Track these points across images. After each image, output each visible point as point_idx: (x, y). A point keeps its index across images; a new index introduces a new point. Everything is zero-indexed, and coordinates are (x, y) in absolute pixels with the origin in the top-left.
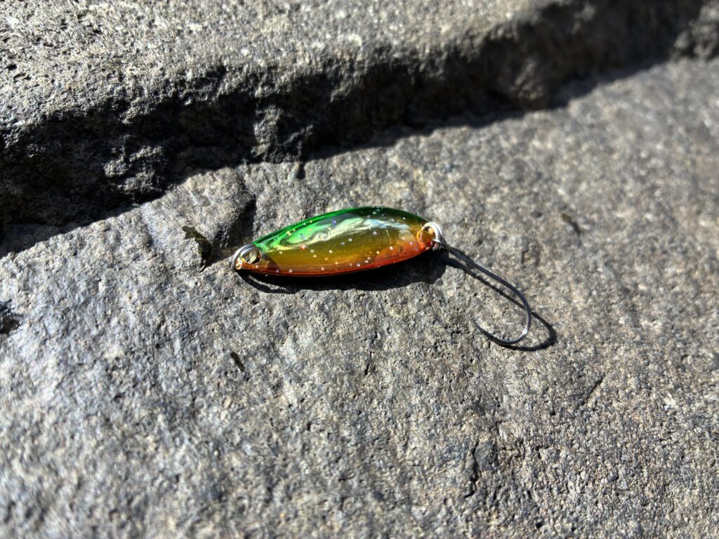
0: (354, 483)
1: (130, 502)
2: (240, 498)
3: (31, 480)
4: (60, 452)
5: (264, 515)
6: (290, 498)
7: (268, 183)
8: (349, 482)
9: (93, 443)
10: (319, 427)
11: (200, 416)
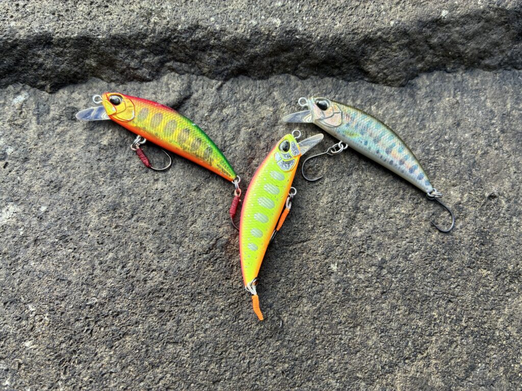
0: (164, 228)
1: (86, 197)
2: (121, 213)
3: (61, 176)
4: (73, 171)
5: (126, 222)
6: (138, 222)
7: (202, 88)
8: (162, 226)
9: (84, 172)
10: (162, 202)
11: (123, 179)
